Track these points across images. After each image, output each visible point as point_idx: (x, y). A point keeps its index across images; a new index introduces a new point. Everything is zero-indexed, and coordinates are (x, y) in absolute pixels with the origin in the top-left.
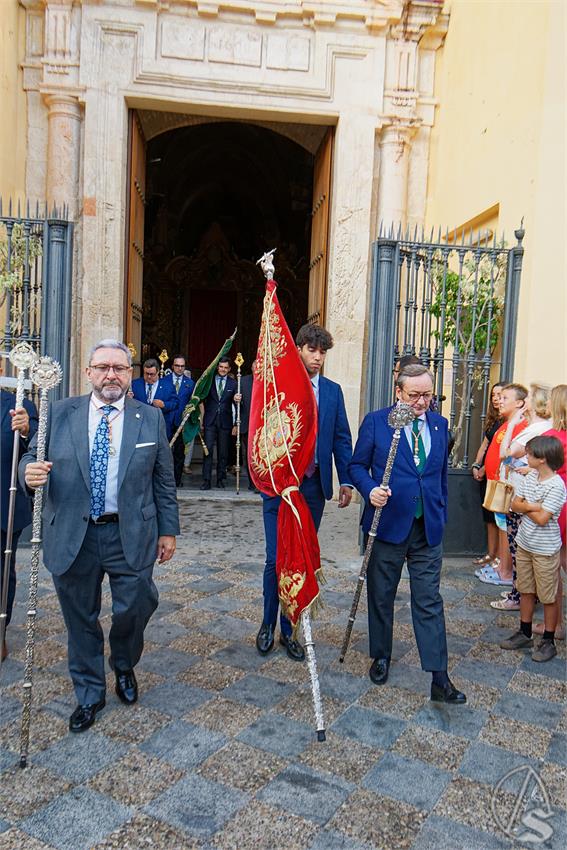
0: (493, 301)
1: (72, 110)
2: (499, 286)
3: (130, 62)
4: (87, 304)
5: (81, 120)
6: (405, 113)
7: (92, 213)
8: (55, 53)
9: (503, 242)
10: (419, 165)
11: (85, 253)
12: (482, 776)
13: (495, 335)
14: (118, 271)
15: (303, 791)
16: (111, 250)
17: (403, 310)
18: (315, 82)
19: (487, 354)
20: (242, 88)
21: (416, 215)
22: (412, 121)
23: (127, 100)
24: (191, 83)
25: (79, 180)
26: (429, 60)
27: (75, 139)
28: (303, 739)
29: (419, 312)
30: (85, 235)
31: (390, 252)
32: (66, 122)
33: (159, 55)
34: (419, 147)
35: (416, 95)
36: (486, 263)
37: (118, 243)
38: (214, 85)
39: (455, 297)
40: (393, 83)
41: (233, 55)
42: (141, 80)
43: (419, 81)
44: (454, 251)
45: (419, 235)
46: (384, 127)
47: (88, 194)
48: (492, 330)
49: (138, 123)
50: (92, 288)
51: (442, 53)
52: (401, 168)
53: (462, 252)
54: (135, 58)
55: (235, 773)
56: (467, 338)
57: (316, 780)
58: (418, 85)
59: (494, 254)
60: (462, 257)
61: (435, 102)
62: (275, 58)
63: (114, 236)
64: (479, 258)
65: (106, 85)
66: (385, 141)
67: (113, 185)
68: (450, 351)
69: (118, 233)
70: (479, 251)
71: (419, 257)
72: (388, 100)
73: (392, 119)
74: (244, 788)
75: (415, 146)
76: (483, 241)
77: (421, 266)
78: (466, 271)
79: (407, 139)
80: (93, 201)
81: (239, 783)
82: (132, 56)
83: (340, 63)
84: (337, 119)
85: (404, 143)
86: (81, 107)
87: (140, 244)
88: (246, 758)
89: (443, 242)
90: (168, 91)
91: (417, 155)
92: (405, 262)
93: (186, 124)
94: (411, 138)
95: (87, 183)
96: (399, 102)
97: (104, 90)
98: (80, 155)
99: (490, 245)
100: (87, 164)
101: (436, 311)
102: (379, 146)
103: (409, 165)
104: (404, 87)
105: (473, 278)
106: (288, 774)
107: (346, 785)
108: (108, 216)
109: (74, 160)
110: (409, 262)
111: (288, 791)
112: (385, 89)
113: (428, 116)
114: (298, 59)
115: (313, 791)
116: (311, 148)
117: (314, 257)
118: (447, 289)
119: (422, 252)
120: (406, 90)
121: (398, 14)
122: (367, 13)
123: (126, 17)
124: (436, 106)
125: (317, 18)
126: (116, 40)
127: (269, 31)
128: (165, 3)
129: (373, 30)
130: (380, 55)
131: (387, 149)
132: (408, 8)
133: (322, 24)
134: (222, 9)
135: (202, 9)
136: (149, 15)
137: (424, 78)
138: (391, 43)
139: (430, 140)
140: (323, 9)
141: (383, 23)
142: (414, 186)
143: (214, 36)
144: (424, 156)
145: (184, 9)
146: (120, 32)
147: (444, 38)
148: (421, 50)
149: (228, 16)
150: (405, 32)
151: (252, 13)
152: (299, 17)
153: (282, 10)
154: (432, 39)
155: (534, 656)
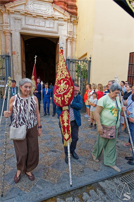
0: (86, 70)
2: (87, 67)
3: (20, 25)
4: (15, 71)
5: (11, 36)
6: (71, 36)
7: (15, 54)
8: (5, 23)
9: (88, 59)
10: (74, 46)
11: (14, 62)
12: (84, 148)
13: (87, 76)
14: (20, 65)
15: (54, 153)
16: (19, 61)
17: (71, 71)
18: (55, 30)
19: (85, 79)
20: (42, 31)
21: (74, 55)
22: (72, 38)
23: (20, 33)
24: (32, 30)
26: (75, 27)
27: (10, 40)
28: (54, 144)
29: (74, 72)
30: (13, 58)
31: (68, 61)
32: (8, 37)
33: (26, 24)
34: (74, 42)
35: (73, 33)
36: (85, 63)
37: (20, 60)
38: (36, 30)
39: (80, 69)
40: (69, 30)
41: (40, 25)
42: (22, 29)
43: (73, 30)
44: (79, 61)
45: (73, 58)
46: (68, 39)
47: (13, 50)
48: (86, 75)
49: (22, 37)
51: (77, 25)
52: (71, 46)
53: (81, 61)
54: (21, 25)
55: (42, 151)
56: (82, 76)
57: (56, 151)
59: (86, 61)
60: (81, 62)
61: (76, 34)
62: (47, 25)
63: (19, 59)
64: (84, 62)
65: (16, 30)
66: (68, 41)
67: (18, 49)
68: (79, 78)
69: (20, 58)
70: (84, 61)
71: (74, 62)
72: (68, 34)
73: (69, 37)
74: (44, 153)
76: (84, 59)
77: (74, 64)
78: (81, 64)
79: (71, 41)
80: (15, 52)
81: (43, 153)
82: (20, 24)
83: (60, 27)
84: (59, 37)
85: (71, 42)
86: (11, 34)
87: (24, 60)
88: (45, 148)
89: (78, 59)
90: (28, 31)
91: (74, 44)
92: (71, 63)
93: (32, 38)
94: (72, 41)
95: (13, 48)
96: (70, 34)
97: (15, 31)
98: (12, 43)
99: (86, 60)
100: (13, 45)
101: (77, 72)
102: (67, 42)
105: (83, 66)
106: (52, 150)
107: (61, 151)
108: (18, 55)
109: (10, 44)
110: (72, 63)
111: (51, 153)
112: (67, 32)
113: (75, 37)
114: (52, 26)
115: (56, 153)
116: (55, 42)
117: (56, 62)
118: (78, 68)
119: (74, 61)
120: (71, 32)
121: (69, 18)
122: (64, 17)
123: (19, 16)
124: (76, 35)
125: (55, 18)
126: (17, 21)
127: (46, 20)
128: (26, 14)
129: (65, 21)
130: (66, 25)
131: (68, 43)
132: (71, 17)
133: (56, 19)
134: (37, 16)
135: (33, 15)
136: (23, 16)
137: (74, 30)
138: (68, 23)
139: (75, 41)
140: (56, 16)
141: (67, 19)
142: (73, 49)
143: (36, 21)
144: (75, 44)
145: (30, 16)
146: (18, 20)
147: (77, 23)
148: (73, 24)
149: (38, 17)
150: (71, 21)
151: (43, 17)
152: (51, 18)
153: (48, 16)
154: (75, 23)
155: (93, 128)
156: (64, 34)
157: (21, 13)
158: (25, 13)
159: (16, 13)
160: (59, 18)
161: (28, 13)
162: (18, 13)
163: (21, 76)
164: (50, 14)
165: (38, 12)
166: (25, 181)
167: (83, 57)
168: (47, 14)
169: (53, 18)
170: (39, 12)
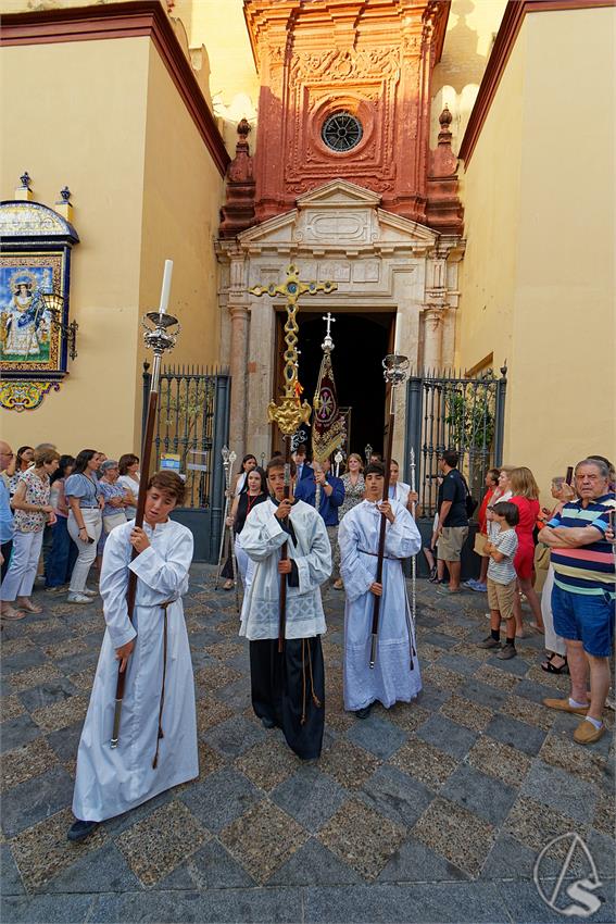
0: (488, 413)
1: (244, 315)
2: (491, 404)
5: (249, 320)
6: (438, 301)
7: (254, 371)
8: (236, 285)
10: (449, 332)
11: (250, 394)
13: (490, 436)
16: (264, 391)
18: (383, 288)
19: (484, 448)
20: (339, 295)
21: (448, 362)
22: (443, 306)
23: (274, 307)
25: (247, 353)
26: (454, 269)
27: (245, 331)
30: (250, 383)
31: (418, 385)
32: (241, 322)
34: (449, 321)
35: (446, 290)
36: (482, 390)
37: (268, 387)
40: (430, 284)
41: (333, 277)
43: (447, 280)
45: (447, 374)
46: (425, 310)
47: (251, 360)
50: (253, 413)
51: (462, 263)
52: (437, 335)
58: (447, 284)
61: (459, 293)
62: (358, 277)
63: (266, 383)
65: (263, 300)
66: (426, 319)
67: (266, 356)
69: (268, 381)
72: (427, 294)
73: (429, 305)
75: (446, 320)
79: (440, 317)
80: (254, 364)
83: (400, 277)
84: (397, 308)
85: (438, 320)
86: (249, 313)
91: (448, 325)
94: (443, 316)
95: (252, 353)
96: (435, 295)
97: (261, 303)
98: (248, 339)
100: (252, 343)
102: (422, 322)
103: (442, 332)
104: (437, 285)
108: (263, 372)
109: (245, 341)
112: (425, 288)
113: (454, 302)
114: (372, 275)
120: (439, 288)
121: (433, 244)
122: (413, 244)
123: (274, 262)
124: (459, 296)
125: (383, 251)
126: (268, 275)
127: (354, 261)
128: (295, 252)
129: (417, 254)
130: (422, 269)
131: (428, 324)
132: (438, 239)
133: (386, 255)
134: (327, 252)
135: (315, 253)
136: (285, 260)
137: (451, 280)
138: (429, 261)
139: (455, 316)
140: (387, 245)
141: (423, 249)
142: (446, 344)
143: (323, 268)
144: (452, 326)
145: (306, 255)
146: (271, 271)
147: (463, 255)
148: (449, 263)
149: (330, 256)
150: (437, 253)
151: (344, 252)
152: (371, 252)
153: (362, 248)
154: (456, 256)
155: (498, 655)
156: (413, 298)
157: (279, 251)
158: (293, 249)
159: (265, 253)
160: (397, 249)
161: (301, 247)
162: (272, 253)
163: (267, 436)
164: (368, 242)
165: (330, 242)
166: (159, 832)
167: (478, 371)
168: (357, 243)
169: (376, 252)
170: (335, 242)
